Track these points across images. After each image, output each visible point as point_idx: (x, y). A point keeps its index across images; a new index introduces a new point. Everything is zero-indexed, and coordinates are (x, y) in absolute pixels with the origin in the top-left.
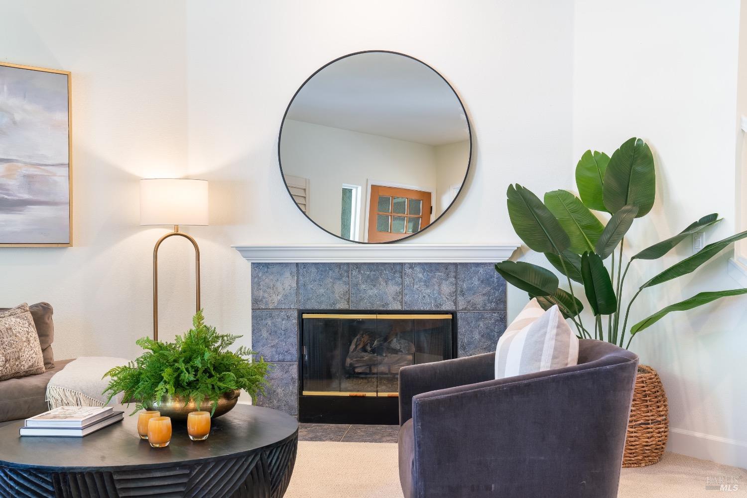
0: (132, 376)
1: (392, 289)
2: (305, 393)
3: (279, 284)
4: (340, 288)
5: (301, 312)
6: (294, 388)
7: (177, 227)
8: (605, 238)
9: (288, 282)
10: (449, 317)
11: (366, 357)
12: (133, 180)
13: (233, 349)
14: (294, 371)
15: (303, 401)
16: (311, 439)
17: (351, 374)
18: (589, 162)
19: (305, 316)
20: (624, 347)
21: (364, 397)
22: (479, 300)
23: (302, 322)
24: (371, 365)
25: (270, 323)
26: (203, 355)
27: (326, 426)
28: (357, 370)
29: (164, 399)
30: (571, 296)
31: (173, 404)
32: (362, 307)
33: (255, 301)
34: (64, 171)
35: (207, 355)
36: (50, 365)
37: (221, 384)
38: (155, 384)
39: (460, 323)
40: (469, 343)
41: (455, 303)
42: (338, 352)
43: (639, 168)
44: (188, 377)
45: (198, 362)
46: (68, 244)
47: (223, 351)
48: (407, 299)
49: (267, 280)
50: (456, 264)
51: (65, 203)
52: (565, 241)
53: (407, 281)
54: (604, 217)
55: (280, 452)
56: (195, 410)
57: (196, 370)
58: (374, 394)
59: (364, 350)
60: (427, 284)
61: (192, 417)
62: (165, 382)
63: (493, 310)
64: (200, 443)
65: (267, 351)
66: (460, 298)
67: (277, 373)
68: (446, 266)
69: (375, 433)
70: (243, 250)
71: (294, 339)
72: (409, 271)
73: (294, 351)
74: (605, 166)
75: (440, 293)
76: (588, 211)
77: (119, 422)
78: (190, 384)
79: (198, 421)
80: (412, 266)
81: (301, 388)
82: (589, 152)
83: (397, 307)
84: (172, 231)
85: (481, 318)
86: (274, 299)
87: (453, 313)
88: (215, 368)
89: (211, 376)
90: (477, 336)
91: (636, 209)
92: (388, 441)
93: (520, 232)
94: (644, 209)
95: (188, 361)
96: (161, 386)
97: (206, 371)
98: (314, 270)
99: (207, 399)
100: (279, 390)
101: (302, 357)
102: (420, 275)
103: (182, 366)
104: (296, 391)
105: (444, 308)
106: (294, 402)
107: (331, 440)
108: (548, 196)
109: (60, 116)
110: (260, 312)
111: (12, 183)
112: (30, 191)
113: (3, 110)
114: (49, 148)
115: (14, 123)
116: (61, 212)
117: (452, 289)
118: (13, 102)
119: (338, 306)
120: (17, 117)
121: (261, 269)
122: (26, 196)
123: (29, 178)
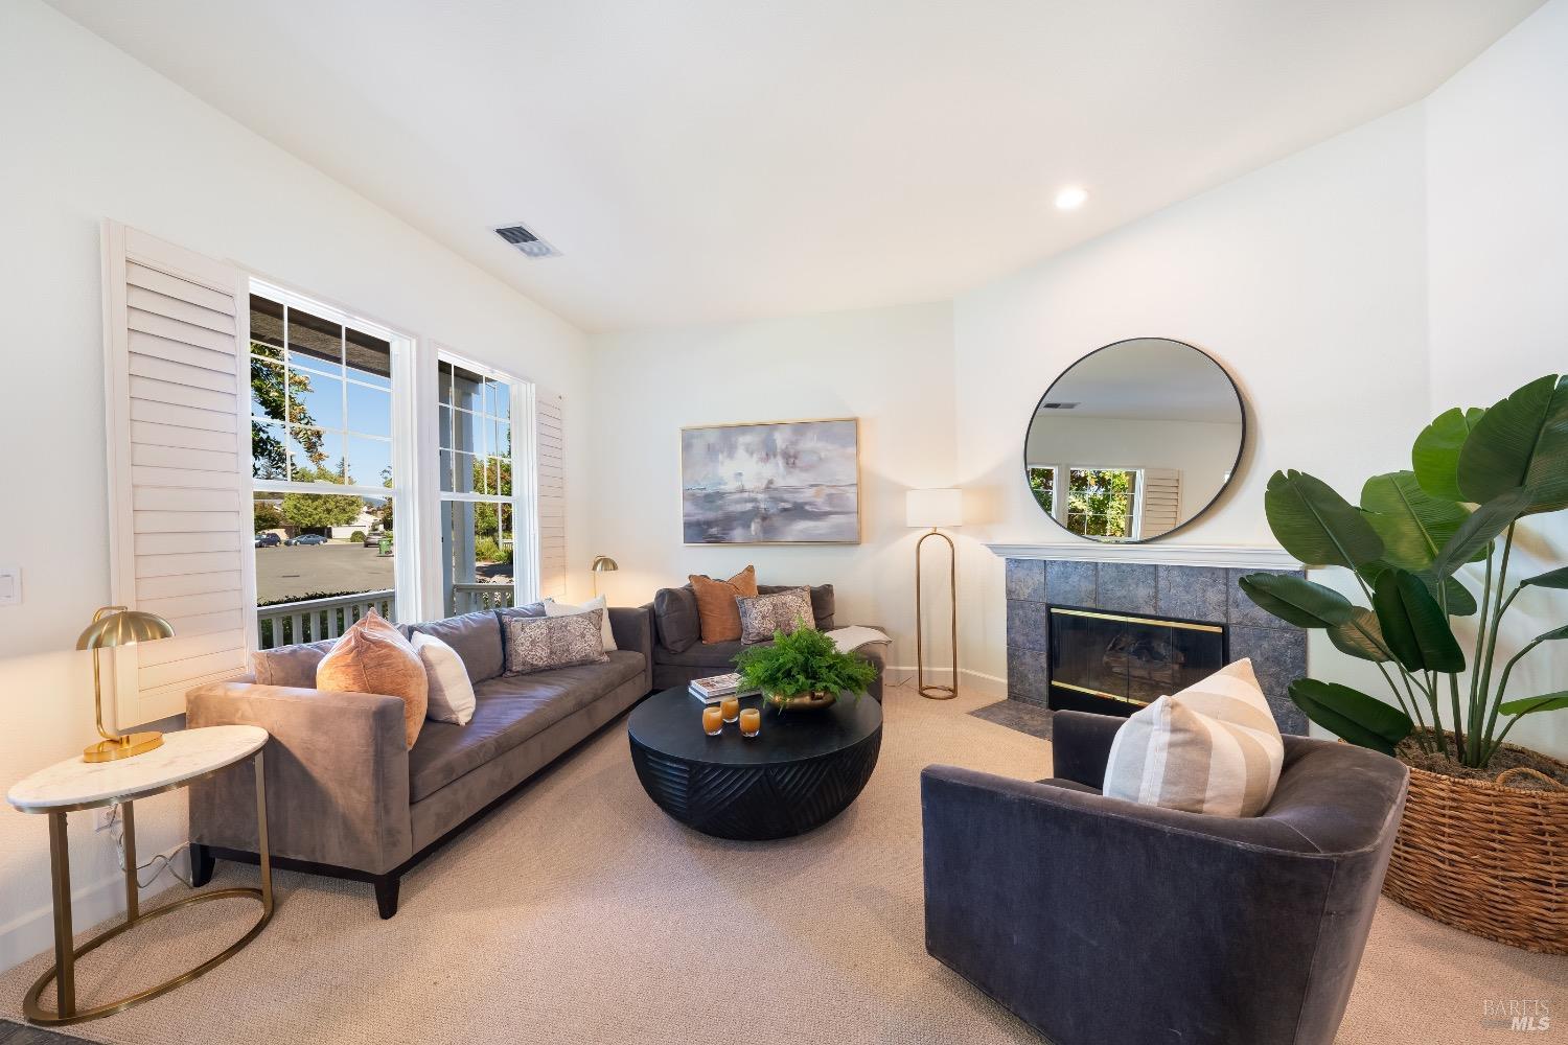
1: (1143, 592)
2: (1054, 683)
3: (1029, 579)
4: (1086, 587)
5: (1049, 607)
6: (1043, 676)
7: (936, 528)
9: (1037, 579)
10: (1217, 629)
11: (1124, 658)
12: (901, 491)
14: (1045, 660)
15: (1052, 690)
17: (1105, 672)
19: (1053, 610)
21: (1113, 700)
23: (1050, 616)
24: (1129, 667)
25: (1021, 612)
28: (1114, 670)
32: (1109, 608)
33: (1009, 592)
34: (854, 489)
39: (1232, 639)
41: (1226, 614)
48: (1162, 603)
49: (1020, 573)
50: (1226, 568)
53: (1162, 584)
58: (1124, 700)
60: (1187, 588)
63: (1283, 629)
65: (1020, 639)
66: (1232, 610)
67: (1028, 659)
68: (1213, 570)
70: (995, 549)
71: (1043, 631)
72: (1164, 574)
73: (1044, 642)
75: (1204, 602)
80: (1168, 569)
81: (1051, 678)
82: (1457, 410)
83: (1151, 611)
84: (931, 531)
85: (1264, 636)
86: (1025, 593)
87: (1225, 627)
98: (1062, 567)
100: (1029, 676)
101: (1051, 648)
102: (1178, 579)
104: (1045, 679)
105: (1211, 618)
106: (1044, 691)
109: (852, 450)
110: (1014, 603)
111: (820, 501)
112: (831, 504)
113: (813, 452)
114: (844, 474)
115: (821, 459)
116: (853, 519)
117: (1222, 597)
118: (820, 445)
119: (1084, 605)
120: (823, 455)
121: (1014, 564)
122: (828, 509)
123: (830, 496)
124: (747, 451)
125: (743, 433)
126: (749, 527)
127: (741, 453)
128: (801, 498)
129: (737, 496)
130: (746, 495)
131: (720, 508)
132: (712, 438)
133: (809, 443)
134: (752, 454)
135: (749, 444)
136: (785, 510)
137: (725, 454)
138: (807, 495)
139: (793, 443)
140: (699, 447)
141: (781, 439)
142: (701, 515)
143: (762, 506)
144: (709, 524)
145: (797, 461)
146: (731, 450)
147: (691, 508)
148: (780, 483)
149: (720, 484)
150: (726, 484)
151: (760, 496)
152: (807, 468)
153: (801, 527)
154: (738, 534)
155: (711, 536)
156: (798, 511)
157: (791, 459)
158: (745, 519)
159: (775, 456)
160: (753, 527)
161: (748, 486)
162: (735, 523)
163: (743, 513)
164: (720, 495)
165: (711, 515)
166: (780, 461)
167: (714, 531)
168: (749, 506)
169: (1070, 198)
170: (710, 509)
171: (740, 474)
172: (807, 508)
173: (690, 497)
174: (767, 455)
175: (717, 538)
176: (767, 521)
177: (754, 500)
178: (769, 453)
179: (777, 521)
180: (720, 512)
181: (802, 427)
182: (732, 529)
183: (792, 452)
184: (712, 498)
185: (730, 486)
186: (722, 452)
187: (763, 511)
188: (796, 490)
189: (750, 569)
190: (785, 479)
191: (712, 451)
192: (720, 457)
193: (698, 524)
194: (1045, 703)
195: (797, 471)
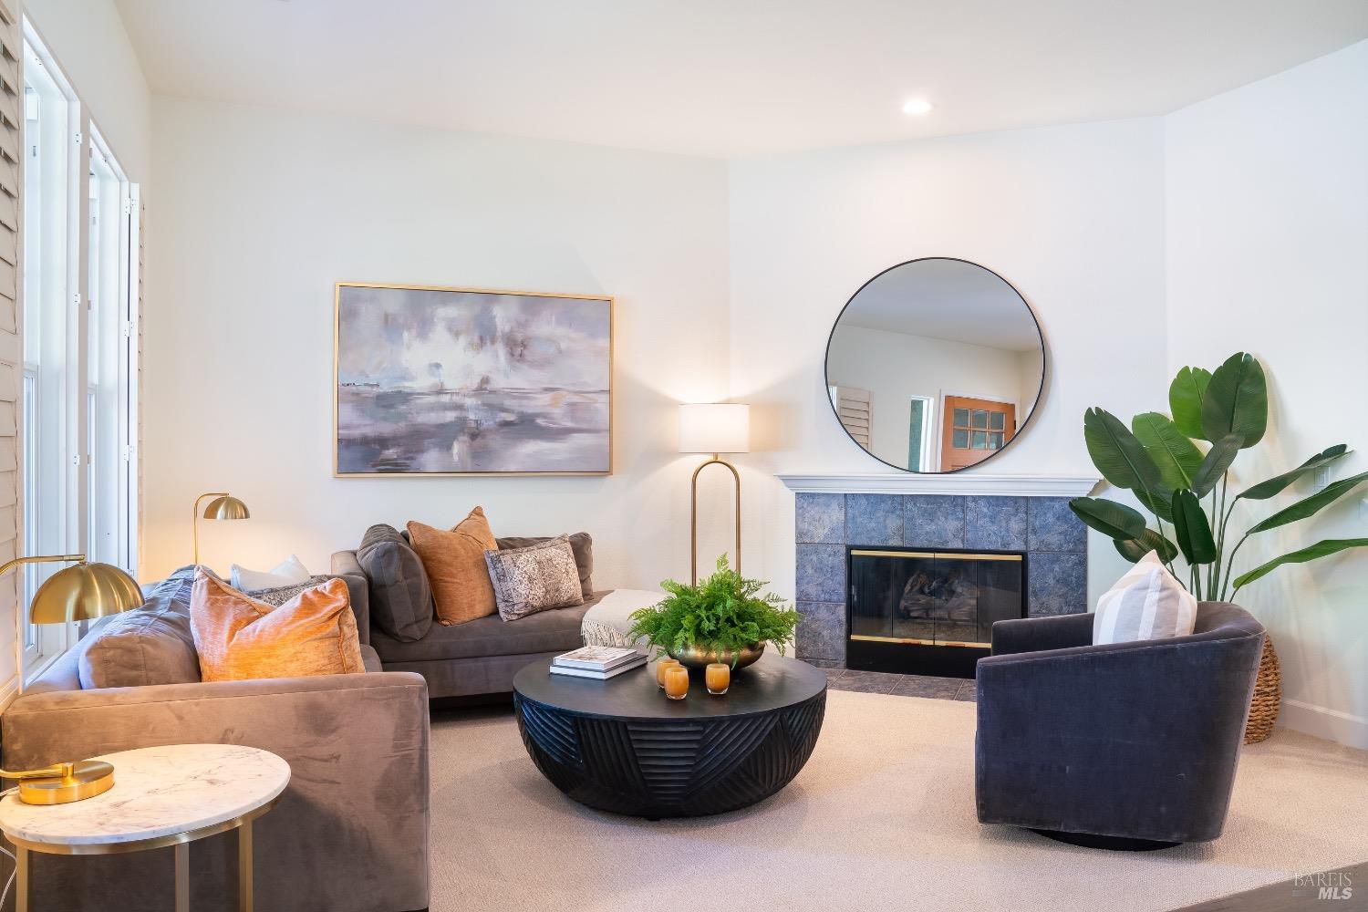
0: (655, 620)
1: (952, 525)
2: (853, 637)
3: (826, 516)
4: (893, 523)
5: (849, 548)
6: (841, 632)
7: (716, 455)
8: (1203, 472)
9: (836, 515)
10: (1019, 558)
11: (923, 600)
12: (670, 404)
13: (760, 595)
14: (841, 612)
15: (851, 645)
16: (858, 690)
17: (905, 616)
18: (1186, 382)
19: (854, 552)
20: (1227, 600)
21: (919, 645)
22: (1054, 539)
23: (850, 559)
24: (927, 609)
25: (815, 559)
26: (725, 601)
27: (876, 674)
28: (912, 614)
29: (686, 647)
30: (1161, 537)
31: (694, 653)
32: (917, 545)
33: (800, 534)
34: (605, 398)
35: (729, 603)
36: (589, 597)
37: (744, 635)
38: (676, 631)
39: (1031, 565)
40: (1042, 589)
41: (1026, 543)
42: (891, 594)
43: (1247, 389)
44: (708, 626)
45: (719, 610)
46: (608, 472)
47: (749, 598)
48: (969, 536)
49: (813, 512)
50: (1026, 498)
51: (606, 430)
52: (1155, 474)
53: (970, 516)
54: (1205, 446)
55: (803, 713)
56: (714, 662)
57: (718, 619)
58: (930, 643)
59: (922, 591)
60: (993, 519)
61: (710, 669)
62: (686, 630)
63: (1071, 552)
64: (718, 698)
65: (812, 590)
66: (1031, 537)
67: (823, 613)
68: (1015, 499)
69: (929, 687)
70: (787, 480)
71: (841, 577)
72: (972, 505)
73: (842, 590)
74: (1205, 385)
75: (1007, 531)
76: (1186, 439)
77: (643, 666)
78: (711, 633)
79: (717, 674)
80: (975, 499)
81: (849, 632)
82: (1187, 368)
83: (958, 545)
84: (711, 458)
85: (1056, 560)
86: (820, 534)
87: (1024, 554)
88: (739, 616)
89: (733, 625)
90: (1051, 581)
91: (1242, 439)
92: (943, 697)
93: (1099, 464)
94: (1252, 438)
95: (710, 607)
96: (681, 634)
97: (729, 620)
98: (864, 501)
99: (729, 649)
100: (825, 633)
101: (850, 596)
102: (985, 510)
103: (703, 614)
104: (843, 634)
105: (1013, 548)
106: (841, 646)
107: (880, 692)
108: (1138, 421)
109: (603, 343)
110: (804, 547)
111: (557, 412)
112: (573, 419)
113: (550, 340)
114: (593, 375)
115: (560, 352)
116: (602, 440)
117: (1023, 526)
118: (560, 331)
119: (891, 543)
120: (563, 346)
121: (806, 500)
122: (569, 424)
123: (572, 405)
124: (450, 330)
125: (444, 303)
126: (449, 448)
127: (440, 333)
128: (530, 407)
129: (432, 399)
130: (445, 399)
131: (403, 416)
132: (393, 305)
133: (545, 327)
134: (457, 335)
135: (453, 320)
136: (507, 424)
137: (414, 332)
138: (540, 403)
139: (523, 325)
140: (369, 318)
141: (503, 316)
142: (367, 427)
143: (472, 416)
144: (383, 442)
145: (526, 352)
146: (424, 327)
147: (349, 414)
148: (499, 383)
149: (404, 378)
150: (413, 379)
151: (469, 402)
152: (543, 363)
153: (530, 450)
154: (431, 458)
155: (386, 462)
156: (525, 426)
157: (517, 348)
158: (443, 436)
159: (493, 342)
160: (456, 448)
161: (451, 385)
162: (426, 442)
163: (443, 426)
164: (405, 397)
165: (386, 428)
166: (501, 351)
167: (391, 453)
168: (450, 416)
169: (916, 106)
170: (385, 419)
171: (438, 366)
172: (540, 421)
173: (348, 395)
174: (481, 339)
175: (397, 465)
176: (479, 441)
177: (459, 407)
178: (484, 335)
179: (494, 442)
180: (402, 424)
181: (533, 303)
182: (421, 451)
183: (519, 337)
184: (388, 402)
185: (421, 383)
186: (409, 329)
187: (473, 425)
188: (523, 395)
189: (478, 512)
190: (508, 379)
191: (391, 325)
192: (406, 334)
193: (365, 441)
194: (843, 663)
195: (525, 367)
